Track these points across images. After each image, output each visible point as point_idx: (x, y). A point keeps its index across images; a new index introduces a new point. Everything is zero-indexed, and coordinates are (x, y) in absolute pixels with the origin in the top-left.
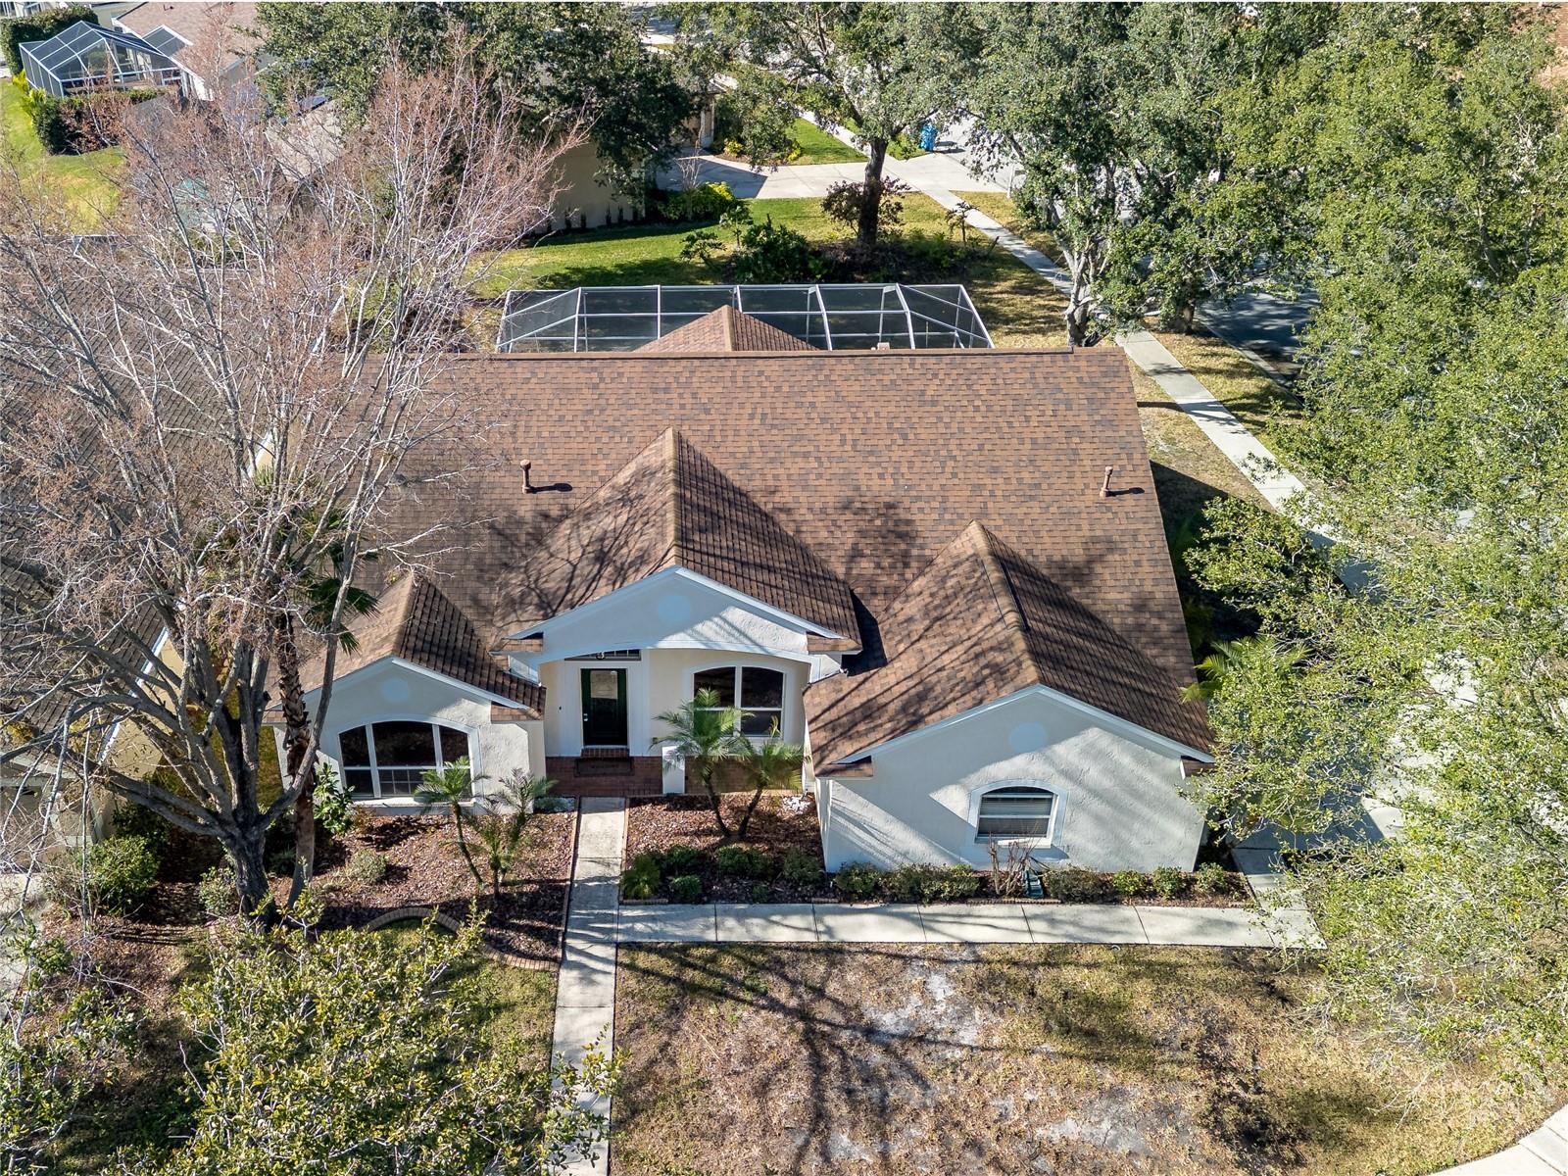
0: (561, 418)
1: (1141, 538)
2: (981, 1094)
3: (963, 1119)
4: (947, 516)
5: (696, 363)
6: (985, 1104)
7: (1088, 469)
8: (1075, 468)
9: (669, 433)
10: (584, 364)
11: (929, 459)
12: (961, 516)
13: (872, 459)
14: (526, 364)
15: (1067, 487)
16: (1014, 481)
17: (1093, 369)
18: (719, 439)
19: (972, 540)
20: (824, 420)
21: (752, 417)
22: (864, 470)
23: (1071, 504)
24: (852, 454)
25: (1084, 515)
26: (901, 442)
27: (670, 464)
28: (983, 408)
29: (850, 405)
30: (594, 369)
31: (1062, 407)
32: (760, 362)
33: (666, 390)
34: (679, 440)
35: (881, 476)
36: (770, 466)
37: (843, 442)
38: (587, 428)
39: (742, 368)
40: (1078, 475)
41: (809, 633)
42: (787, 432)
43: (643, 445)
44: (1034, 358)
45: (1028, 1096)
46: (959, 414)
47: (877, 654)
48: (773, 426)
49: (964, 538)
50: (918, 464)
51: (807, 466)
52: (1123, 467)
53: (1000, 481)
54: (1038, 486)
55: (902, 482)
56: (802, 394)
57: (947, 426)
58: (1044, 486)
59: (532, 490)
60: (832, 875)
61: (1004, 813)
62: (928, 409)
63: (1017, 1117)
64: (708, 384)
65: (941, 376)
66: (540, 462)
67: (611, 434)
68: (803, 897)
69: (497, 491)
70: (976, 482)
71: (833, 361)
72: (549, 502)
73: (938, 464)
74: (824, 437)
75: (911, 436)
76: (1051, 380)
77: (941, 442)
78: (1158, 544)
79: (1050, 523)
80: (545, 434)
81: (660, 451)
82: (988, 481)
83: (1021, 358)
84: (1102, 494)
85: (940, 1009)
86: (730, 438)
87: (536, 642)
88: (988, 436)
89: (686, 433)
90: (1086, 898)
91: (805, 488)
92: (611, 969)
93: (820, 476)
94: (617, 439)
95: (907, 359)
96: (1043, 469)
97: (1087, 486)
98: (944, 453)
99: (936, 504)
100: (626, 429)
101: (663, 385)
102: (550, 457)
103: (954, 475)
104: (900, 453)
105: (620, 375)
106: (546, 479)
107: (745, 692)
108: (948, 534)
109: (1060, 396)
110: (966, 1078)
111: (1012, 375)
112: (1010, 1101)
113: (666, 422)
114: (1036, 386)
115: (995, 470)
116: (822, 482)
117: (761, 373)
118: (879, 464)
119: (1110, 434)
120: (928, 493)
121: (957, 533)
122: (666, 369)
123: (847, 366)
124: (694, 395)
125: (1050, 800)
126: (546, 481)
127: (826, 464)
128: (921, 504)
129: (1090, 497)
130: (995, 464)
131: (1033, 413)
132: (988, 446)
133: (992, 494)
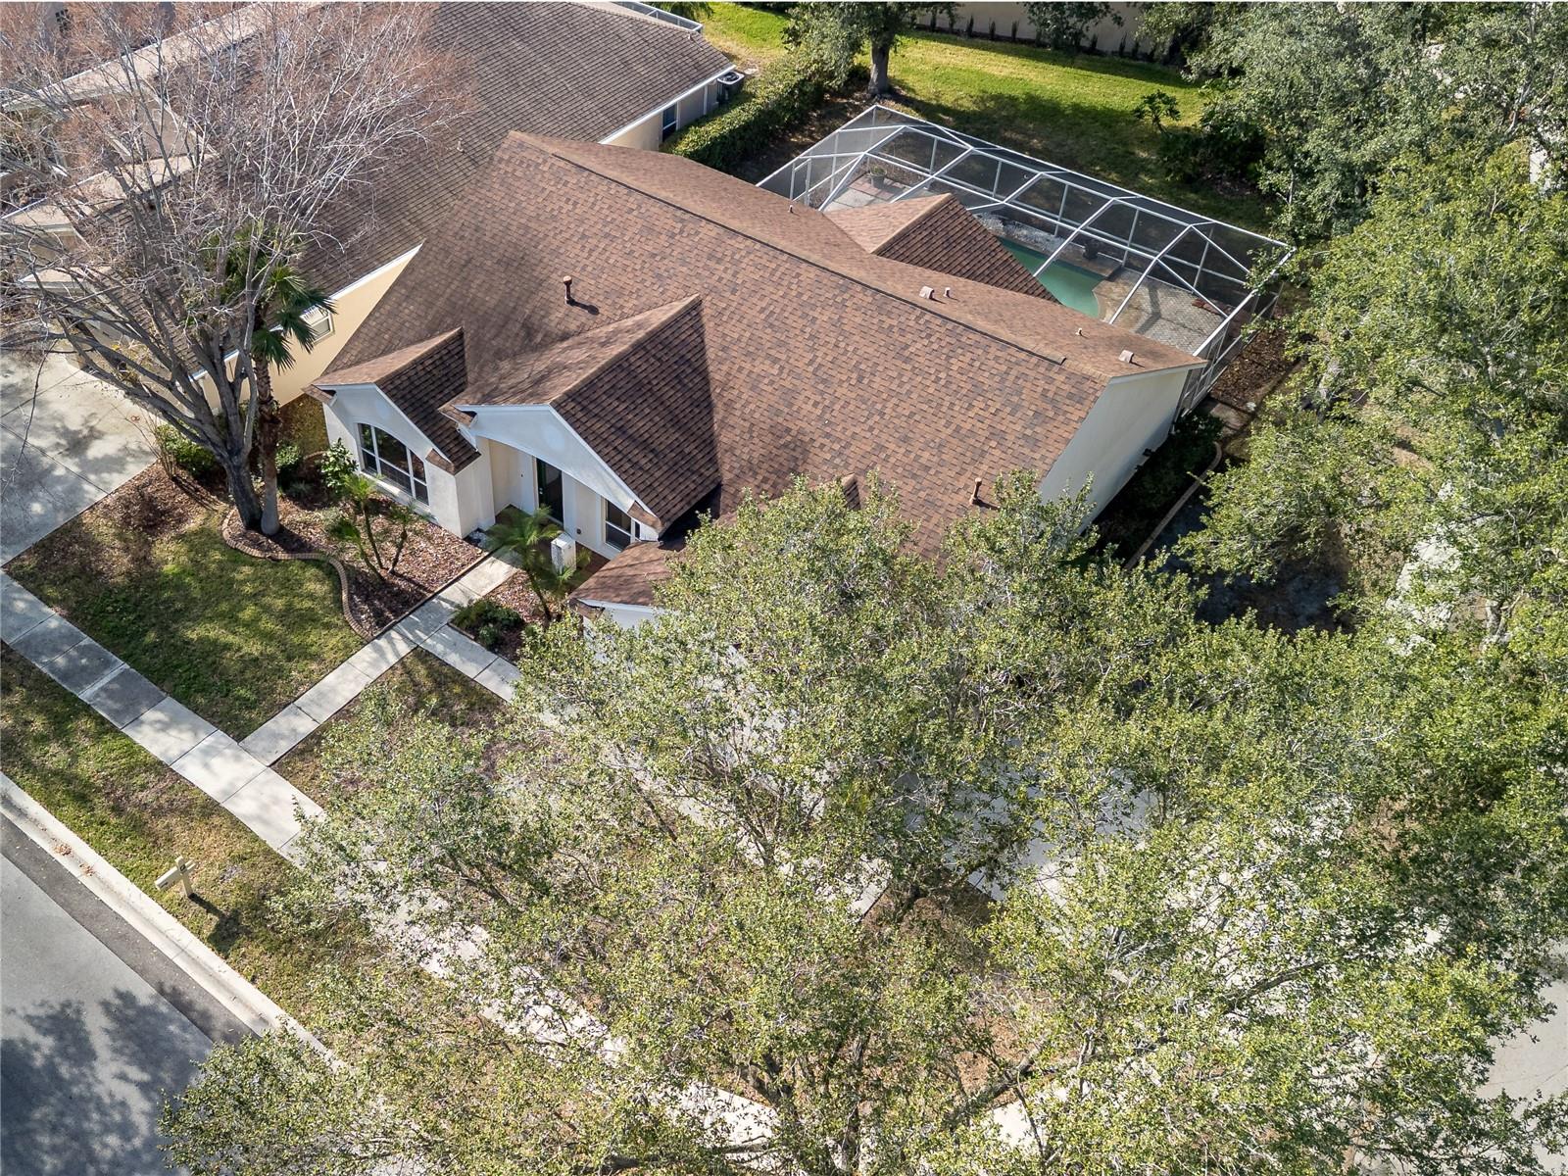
0: (631, 252)
4: (837, 461)
5: (758, 246)
8: (970, 468)
9: (690, 299)
10: (679, 213)
11: (864, 407)
12: (847, 465)
13: (821, 387)
15: (949, 480)
17: (1064, 387)
18: (725, 318)
22: (807, 394)
23: (940, 496)
24: (810, 375)
25: (942, 511)
26: (853, 382)
27: (655, 326)
29: (842, 333)
31: (1008, 410)
33: (719, 261)
34: (693, 307)
36: (743, 358)
38: (642, 268)
41: (636, 502)
44: (1023, 355)
50: (852, 407)
51: (770, 370)
53: (903, 450)
54: (927, 468)
55: (827, 416)
56: (814, 307)
57: (901, 385)
58: (932, 472)
59: (572, 302)
62: (899, 363)
64: (752, 269)
65: (933, 339)
66: (593, 282)
67: (655, 281)
69: (551, 292)
70: (883, 443)
72: (576, 319)
73: (867, 414)
74: (801, 351)
75: (866, 381)
76: (1020, 381)
77: (885, 396)
79: (910, 504)
80: (611, 261)
81: (670, 310)
82: (892, 446)
83: (1013, 350)
86: (733, 322)
88: (926, 408)
89: (706, 303)
91: (753, 388)
93: (772, 383)
96: (944, 457)
97: (966, 487)
98: (879, 406)
99: (836, 447)
100: (668, 281)
101: (720, 255)
102: (602, 281)
103: (871, 429)
104: (845, 392)
105: (697, 233)
106: (585, 298)
109: (1015, 399)
111: (992, 363)
113: (698, 287)
114: (1003, 380)
115: (905, 440)
116: (769, 389)
117: (798, 275)
120: (839, 435)
124: (735, 274)
127: (784, 376)
128: (826, 441)
129: (960, 498)
130: (911, 435)
131: (979, 404)
132: (917, 417)
133: (886, 460)
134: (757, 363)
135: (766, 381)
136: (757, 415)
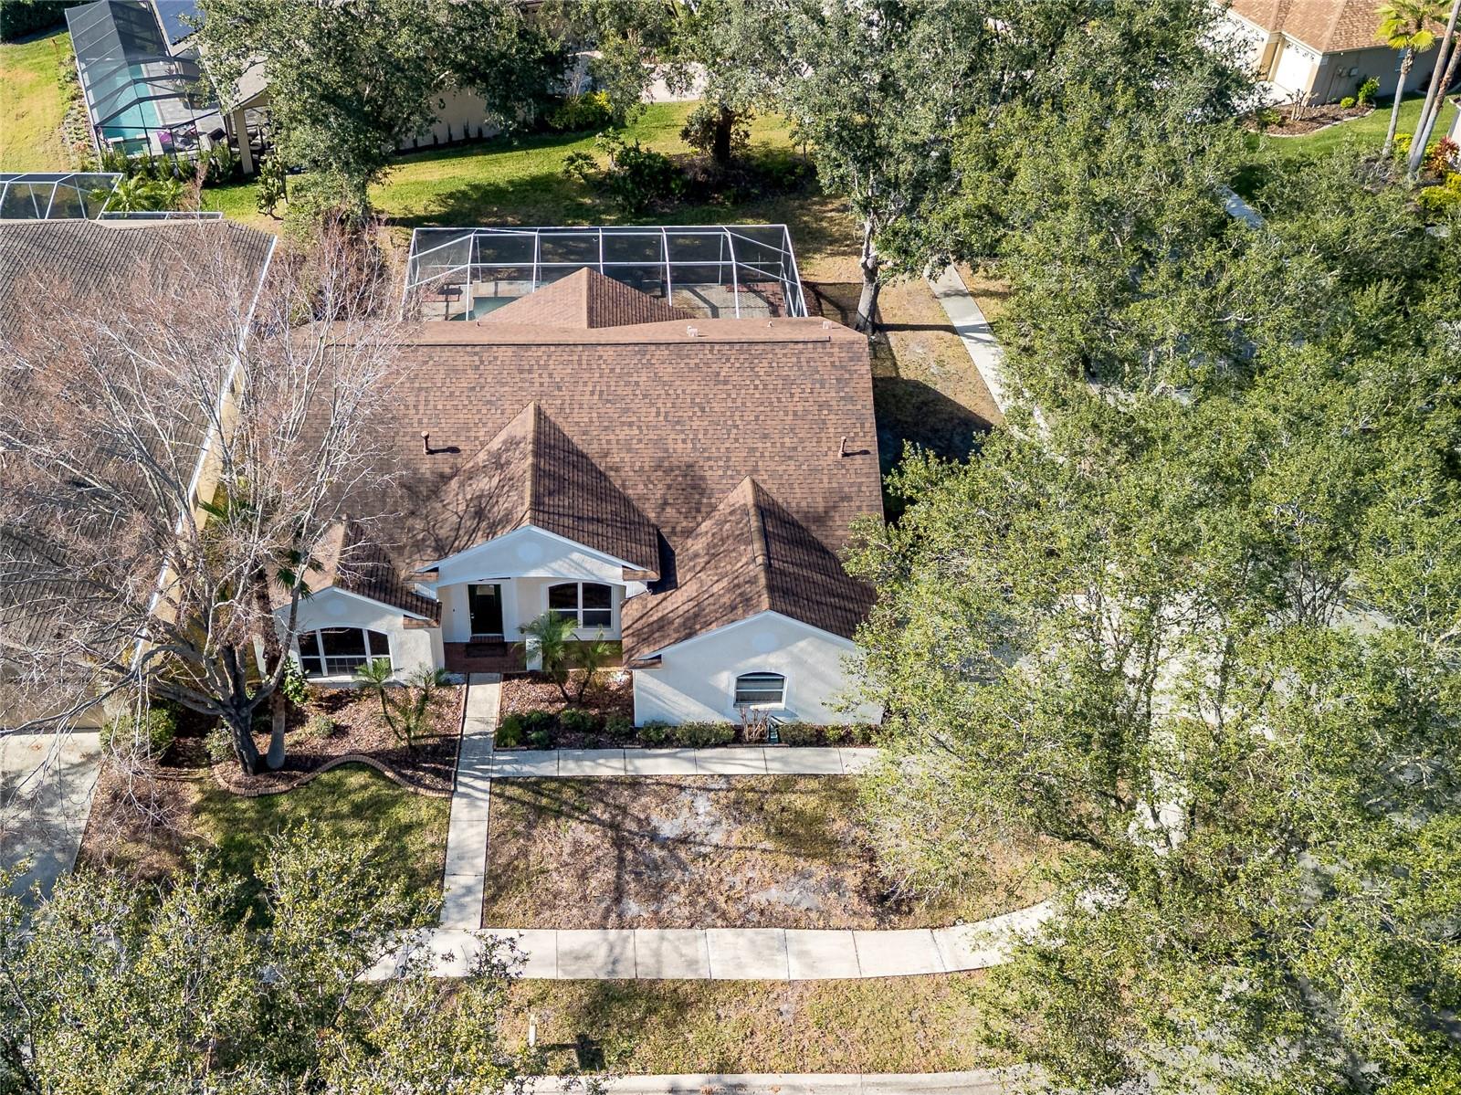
0: (452, 394)
1: (864, 489)
2: (719, 873)
3: (706, 889)
4: (729, 473)
5: (553, 348)
6: (721, 880)
7: (831, 435)
9: (531, 407)
10: (469, 349)
12: (738, 472)
13: (678, 427)
16: (778, 445)
19: (743, 494)
20: (645, 396)
22: (672, 436)
26: (699, 414)
27: (530, 437)
28: (761, 387)
30: (476, 354)
31: (818, 386)
32: (599, 348)
33: (530, 371)
34: (539, 412)
35: (684, 441)
37: (658, 414)
38: (471, 402)
40: (824, 439)
41: (624, 566)
42: (617, 405)
43: (512, 416)
44: (801, 346)
45: (750, 875)
46: (743, 391)
47: (673, 580)
48: (608, 401)
49: (739, 490)
50: (711, 432)
51: (631, 432)
52: (857, 434)
53: (769, 445)
54: (795, 449)
55: (698, 446)
57: (734, 401)
59: (431, 452)
60: (638, 729)
61: (752, 688)
62: (721, 387)
63: (740, 888)
64: (562, 367)
65: (732, 361)
66: (438, 431)
68: (618, 744)
69: (405, 452)
71: (653, 348)
72: (444, 463)
76: (812, 364)
78: (875, 493)
80: (440, 407)
81: (524, 422)
82: (760, 445)
83: (792, 345)
84: (839, 454)
85: (701, 819)
86: (576, 410)
87: (434, 574)
90: (805, 744)
91: (629, 450)
92: (487, 797)
93: (640, 441)
94: (493, 411)
95: (708, 346)
97: (829, 448)
98: (730, 423)
99: (721, 463)
100: (500, 403)
102: (443, 425)
103: (736, 440)
105: (496, 358)
106: (441, 443)
107: (584, 599)
108: (729, 486)
109: (817, 377)
110: (711, 864)
111: (784, 360)
112: (737, 878)
114: (800, 368)
115: (765, 436)
117: (600, 357)
118: (683, 431)
119: (851, 407)
121: (735, 486)
122: (531, 354)
123: (665, 352)
124: (550, 375)
125: (783, 680)
126: (441, 445)
127: (645, 432)
128: (712, 463)
129: (830, 457)
130: (766, 431)
132: (761, 418)
133: (762, 456)
135: (635, 441)
136: (647, 468)
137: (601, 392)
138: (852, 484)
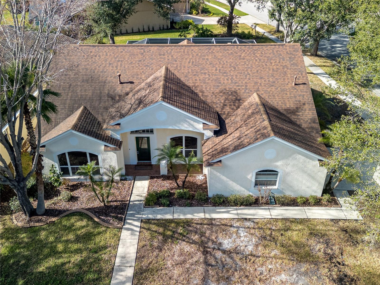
0: (131, 63)
1: (305, 97)
2: (254, 266)
3: (248, 274)
4: (247, 91)
6: (256, 270)
7: (289, 77)
8: (286, 77)
9: (164, 67)
10: (139, 47)
11: (242, 75)
12: (251, 91)
13: (225, 75)
14: (121, 47)
15: (283, 83)
16: (267, 81)
17: (291, 49)
18: (179, 69)
19: (254, 98)
20: (210, 64)
21: (189, 63)
23: (284, 87)
24: (219, 73)
25: (288, 91)
26: (233, 70)
27: (163, 76)
28: (258, 60)
29: (219, 59)
30: (142, 49)
31: (282, 60)
32: (192, 47)
34: (167, 69)
35: (227, 79)
36: (194, 76)
37: (216, 70)
38: (139, 65)
39: (187, 49)
40: (286, 79)
41: (203, 123)
42: (199, 67)
43: (156, 70)
46: (251, 62)
47: (225, 130)
48: (195, 65)
49: (252, 97)
50: (239, 76)
51: (205, 76)
52: (300, 77)
53: (263, 81)
54: (274, 82)
55: (234, 81)
56: (205, 56)
57: (247, 65)
58: (276, 82)
59: (121, 83)
60: (210, 198)
61: (263, 178)
62: (242, 60)
63: (266, 274)
64: (176, 53)
65: (246, 51)
66: (124, 75)
67: (146, 67)
68: (201, 205)
69: (111, 83)
70: (256, 81)
71: (214, 47)
73: (244, 76)
74: (211, 68)
75: (237, 68)
76: (278, 52)
77: (245, 70)
78: (310, 99)
79: (278, 93)
80: (126, 67)
81: (161, 72)
82: (259, 81)
84: (293, 84)
85: (242, 239)
86: (182, 69)
87: (118, 126)
88: (260, 68)
89: (169, 67)
90: (288, 205)
91: (204, 83)
92: (139, 229)
94: (148, 69)
95: (236, 46)
96: (276, 77)
97: (289, 82)
98: (246, 73)
99: (244, 88)
100: (151, 66)
101: (163, 54)
102: (128, 73)
103: (249, 79)
104: (233, 73)
105: (150, 50)
106: (126, 80)
107: (186, 144)
108: (247, 96)
109: (281, 57)
110: (250, 261)
111: (267, 51)
112: (264, 269)
113: (164, 64)
114: (274, 54)
115: (261, 78)
116: (209, 81)
117: (192, 50)
118: (227, 76)
119: (296, 67)
120: (242, 84)
121: (250, 96)
122: (164, 49)
123: (218, 48)
124: (172, 56)
125: (277, 174)
127: (211, 76)
128: (239, 88)
129: (290, 85)
130: (261, 76)
131: (273, 62)
132: (259, 71)
133: (261, 85)
134: (200, 76)
135: (207, 80)
136: (212, 89)
137: (193, 62)
138: (300, 96)
